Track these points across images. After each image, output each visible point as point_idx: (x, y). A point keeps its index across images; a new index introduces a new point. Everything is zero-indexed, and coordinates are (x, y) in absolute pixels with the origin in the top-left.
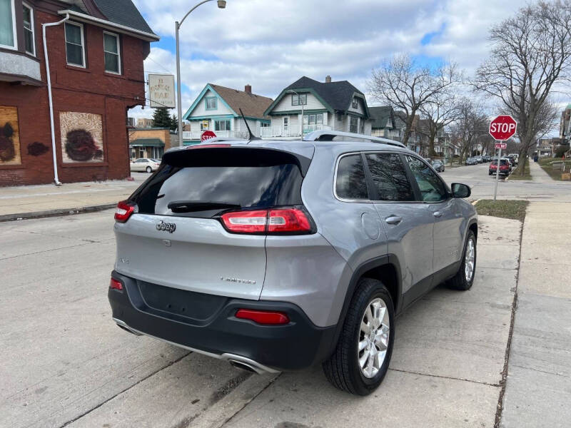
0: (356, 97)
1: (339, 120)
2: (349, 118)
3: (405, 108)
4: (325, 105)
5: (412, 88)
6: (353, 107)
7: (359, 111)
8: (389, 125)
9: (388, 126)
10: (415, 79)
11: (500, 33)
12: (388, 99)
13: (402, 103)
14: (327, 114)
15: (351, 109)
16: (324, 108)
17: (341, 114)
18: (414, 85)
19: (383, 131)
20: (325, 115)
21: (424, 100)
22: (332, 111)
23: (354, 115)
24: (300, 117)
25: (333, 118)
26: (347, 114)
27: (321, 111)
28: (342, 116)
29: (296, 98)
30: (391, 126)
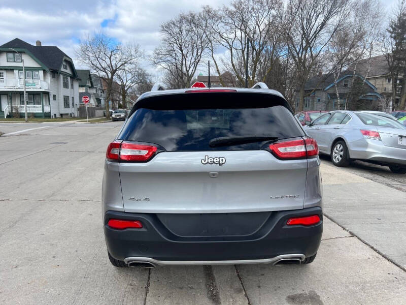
0: (66, 61)
1: (53, 77)
2: (62, 76)
3: (106, 72)
4: (40, 65)
5: (110, 58)
6: (65, 69)
7: (68, 71)
8: (89, 84)
9: (87, 84)
10: (112, 52)
11: (166, 28)
12: (93, 64)
13: (104, 68)
14: (42, 71)
15: (62, 69)
16: (39, 66)
17: (55, 73)
18: (111, 56)
19: (84, 88)
20: (41, 72)
21: (119, 68)
22: (47, 70)
23: (65, 75)
24: (16, 72)
25: (49, 76)
26: (60, 73)
27: (37, 69)
28: (56, 74)
29: (11, 55)
30: (90, 85)
